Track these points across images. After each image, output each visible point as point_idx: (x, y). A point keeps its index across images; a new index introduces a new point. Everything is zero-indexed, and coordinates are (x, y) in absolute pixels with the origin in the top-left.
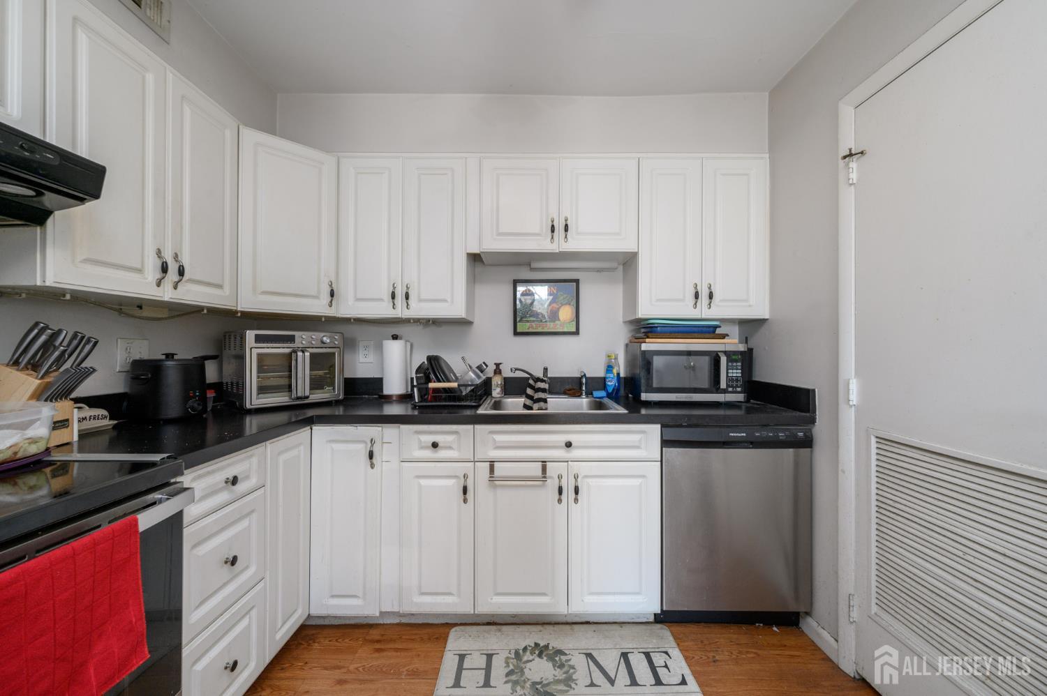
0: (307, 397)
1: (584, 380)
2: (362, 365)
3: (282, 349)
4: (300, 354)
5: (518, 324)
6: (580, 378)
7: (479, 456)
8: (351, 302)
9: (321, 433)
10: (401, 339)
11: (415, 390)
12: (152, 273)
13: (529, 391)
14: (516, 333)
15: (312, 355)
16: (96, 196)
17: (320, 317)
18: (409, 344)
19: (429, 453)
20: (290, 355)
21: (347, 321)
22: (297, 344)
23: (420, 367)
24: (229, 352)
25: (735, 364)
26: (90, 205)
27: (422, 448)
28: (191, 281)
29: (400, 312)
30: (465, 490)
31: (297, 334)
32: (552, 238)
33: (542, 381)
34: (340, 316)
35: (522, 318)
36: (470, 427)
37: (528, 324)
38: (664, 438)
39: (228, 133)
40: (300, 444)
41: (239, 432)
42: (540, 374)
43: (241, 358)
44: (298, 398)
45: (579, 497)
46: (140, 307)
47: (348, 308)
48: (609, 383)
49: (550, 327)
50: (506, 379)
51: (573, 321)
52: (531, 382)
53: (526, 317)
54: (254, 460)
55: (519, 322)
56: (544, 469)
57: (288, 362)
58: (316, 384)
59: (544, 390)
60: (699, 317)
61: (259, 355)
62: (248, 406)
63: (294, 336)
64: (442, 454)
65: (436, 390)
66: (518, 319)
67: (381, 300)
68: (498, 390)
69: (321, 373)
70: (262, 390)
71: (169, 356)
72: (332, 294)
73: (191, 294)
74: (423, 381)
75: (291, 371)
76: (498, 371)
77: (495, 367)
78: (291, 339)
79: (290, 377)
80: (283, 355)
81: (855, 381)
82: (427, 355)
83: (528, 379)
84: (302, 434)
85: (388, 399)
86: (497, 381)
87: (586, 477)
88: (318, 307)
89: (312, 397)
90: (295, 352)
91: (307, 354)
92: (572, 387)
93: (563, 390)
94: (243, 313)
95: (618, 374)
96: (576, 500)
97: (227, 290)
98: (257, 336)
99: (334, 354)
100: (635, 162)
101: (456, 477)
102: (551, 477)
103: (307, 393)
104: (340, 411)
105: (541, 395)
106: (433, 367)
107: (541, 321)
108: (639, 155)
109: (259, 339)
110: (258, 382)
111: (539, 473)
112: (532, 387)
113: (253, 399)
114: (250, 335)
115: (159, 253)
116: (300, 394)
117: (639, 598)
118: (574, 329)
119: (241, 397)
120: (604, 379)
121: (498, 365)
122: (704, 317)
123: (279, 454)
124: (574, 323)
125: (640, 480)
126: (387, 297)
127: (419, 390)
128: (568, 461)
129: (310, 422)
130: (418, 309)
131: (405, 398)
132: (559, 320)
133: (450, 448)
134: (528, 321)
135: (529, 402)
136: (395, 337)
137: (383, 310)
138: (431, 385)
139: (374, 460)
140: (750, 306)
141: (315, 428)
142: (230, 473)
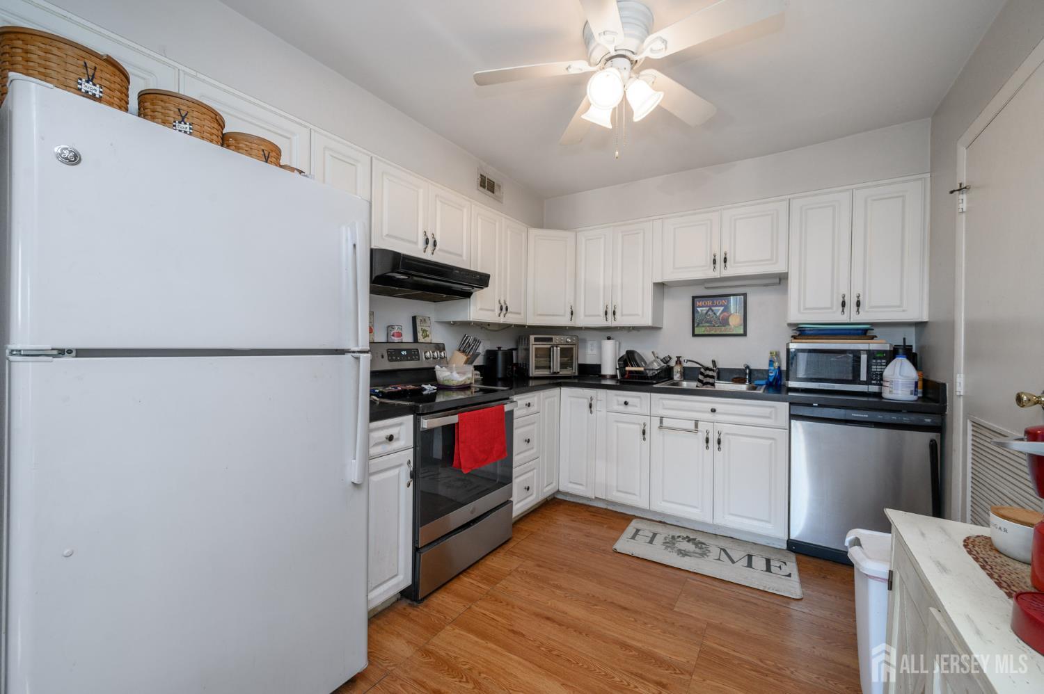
0: (558, 373)
1: (748, 371)
2: (588, 356)
3: (546, 345)
4: (555, 348)
5: (696, 329)
6: (744, 370)
7: (653, 413)
8: (582, 316)
9: (566, 391)
10: (613, 339)
11: (618, 371)
12: (497, 310)
13: (701, 377)
14: (694, 335)
15: (561, 349)
16: (487, 286)
17: (566, 327)
18: (617, 342)
19: (622, 408)
20: (550, 349)
21: (580, 328)
22: (554, 343)
23: (622, 357)
24: (521, 347)
25: (879, 361)
26: (485, 289)
27: (619, 405)
28: (511, 312)
29: (611, 323)
30: (644, 433)
31: (553, 337)
32: (715, 268)
33: (711, 370)
34: (577, 326)
35: (698, 324)
36: (648, 394)
37: (703, 329)
38: (791, 413)
39: (523, 234)
40: (555, 396)
41: (527, 385)
42: (711, 366)
43: (527, 350)
44: (554, 373)
45: (722, 446)
46: (489, 325)
47: (581, 321)
48: (771, 374)
49: (723, 330)
50: (685, 368)
51: (741, 325)
52: (702, 370)
53: (702, 323)
54: (536, 398)
55: (697, 326)
56: (696, 426)
57: (548, 354)
58: (563, 366)
59: (712, 377)
60: (848, 321)
61: (536, 349)
62: (531, 375)
63: (552, 338)
64: (629, 409)
65: (631, 372)
66: (696, 325)
67: (599, 316)
68: (678, 375)
69: (566, 359)
70: (537, 368)
71: (499, 348)
72: (572, 314)
73: (511, 319)
74: (622, 366)
75: (550, 358)
76: (679, 362)
77: (676, 359)
78: (551, 340)
79: (550, 361)
80: (547, 348)
81: (962, 375)
82: (627, 350)
83: (700, 368)
84: (555, 391)
85: (604, 377)
86: (677, 369)
87: (728, 434)
88: (564, 321)
89: (561, 373)
90: (553, 347)
91: (559, 348)
92: (738, 376)
93: (732, 378)
94: (529, 327)
95: (779, 368)
96: (719, 449)
97: (522, 315)
98: (535, 338)
99: (572, 348)
100: (785, 204)
101: (639, 424)
102: (701, 431)
103: (558, 371)
104: (576, 381)
105: (711, 380)
106: (629, 358)
107: (714, 326)
108: (789, 197)
109: (536, 340)
110: (535, 364)
111: (693, 427)
112: (702, 374)
113: (533, 372)
114: (532, 338)
115: (499, 301)
116: (555, 371)
117: (769, 526)
118: (742, 332)
119: (527, 370)
120: (767, 371)
121: (679, 358)
122: (852, 321)
123: (546, 398)
124: (742, 327)
125: (771, 441)
126: (602, 313)
127: (620, 371)
128: (713, 422)
129: (559, 385)
130: (621, 321)
131: (613, 377)
132: (729, 325)
133: (636, 406)
134: (703, 326)
135: (700, 384)
136: (609, 338)
137: (600, 322)
138: (627, 369)
139: (592, 409)
140: (904, 311)
141: (562, 388)
142: (527, 401)
